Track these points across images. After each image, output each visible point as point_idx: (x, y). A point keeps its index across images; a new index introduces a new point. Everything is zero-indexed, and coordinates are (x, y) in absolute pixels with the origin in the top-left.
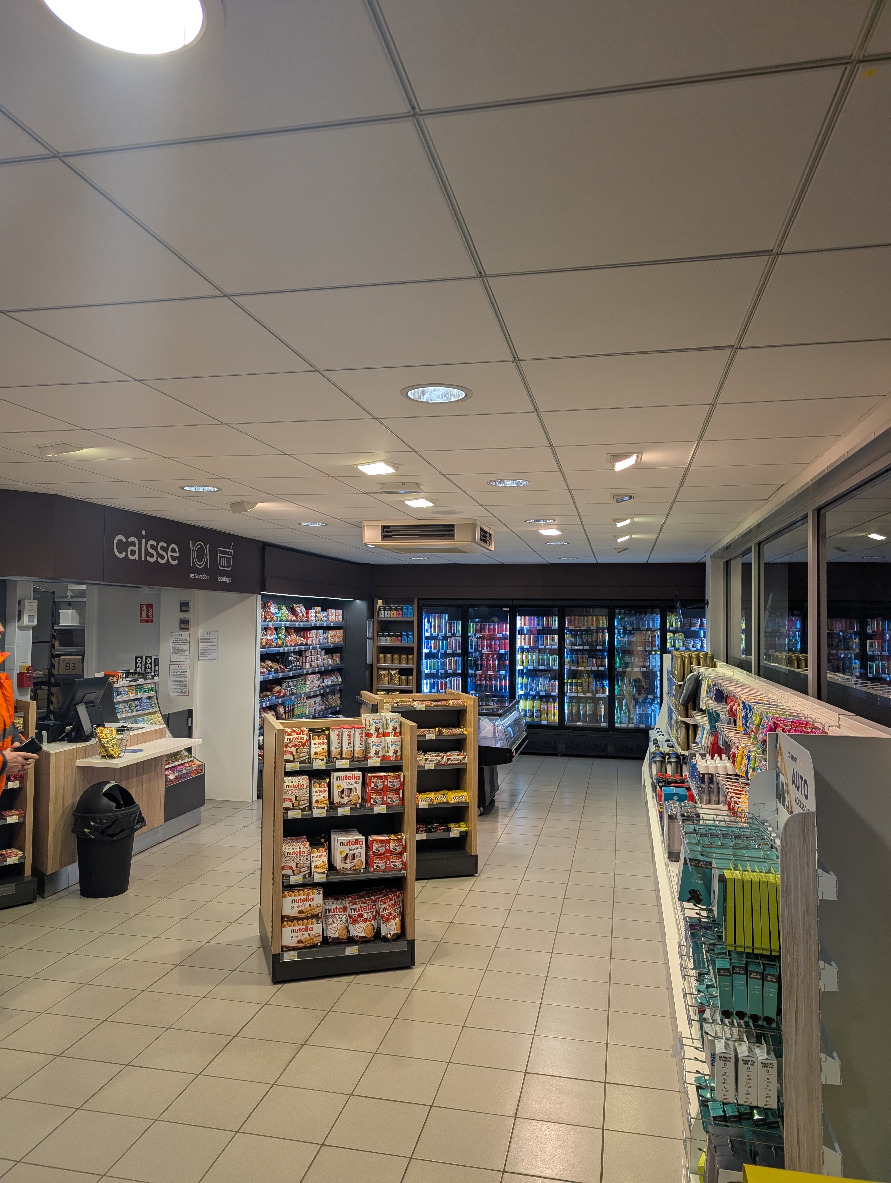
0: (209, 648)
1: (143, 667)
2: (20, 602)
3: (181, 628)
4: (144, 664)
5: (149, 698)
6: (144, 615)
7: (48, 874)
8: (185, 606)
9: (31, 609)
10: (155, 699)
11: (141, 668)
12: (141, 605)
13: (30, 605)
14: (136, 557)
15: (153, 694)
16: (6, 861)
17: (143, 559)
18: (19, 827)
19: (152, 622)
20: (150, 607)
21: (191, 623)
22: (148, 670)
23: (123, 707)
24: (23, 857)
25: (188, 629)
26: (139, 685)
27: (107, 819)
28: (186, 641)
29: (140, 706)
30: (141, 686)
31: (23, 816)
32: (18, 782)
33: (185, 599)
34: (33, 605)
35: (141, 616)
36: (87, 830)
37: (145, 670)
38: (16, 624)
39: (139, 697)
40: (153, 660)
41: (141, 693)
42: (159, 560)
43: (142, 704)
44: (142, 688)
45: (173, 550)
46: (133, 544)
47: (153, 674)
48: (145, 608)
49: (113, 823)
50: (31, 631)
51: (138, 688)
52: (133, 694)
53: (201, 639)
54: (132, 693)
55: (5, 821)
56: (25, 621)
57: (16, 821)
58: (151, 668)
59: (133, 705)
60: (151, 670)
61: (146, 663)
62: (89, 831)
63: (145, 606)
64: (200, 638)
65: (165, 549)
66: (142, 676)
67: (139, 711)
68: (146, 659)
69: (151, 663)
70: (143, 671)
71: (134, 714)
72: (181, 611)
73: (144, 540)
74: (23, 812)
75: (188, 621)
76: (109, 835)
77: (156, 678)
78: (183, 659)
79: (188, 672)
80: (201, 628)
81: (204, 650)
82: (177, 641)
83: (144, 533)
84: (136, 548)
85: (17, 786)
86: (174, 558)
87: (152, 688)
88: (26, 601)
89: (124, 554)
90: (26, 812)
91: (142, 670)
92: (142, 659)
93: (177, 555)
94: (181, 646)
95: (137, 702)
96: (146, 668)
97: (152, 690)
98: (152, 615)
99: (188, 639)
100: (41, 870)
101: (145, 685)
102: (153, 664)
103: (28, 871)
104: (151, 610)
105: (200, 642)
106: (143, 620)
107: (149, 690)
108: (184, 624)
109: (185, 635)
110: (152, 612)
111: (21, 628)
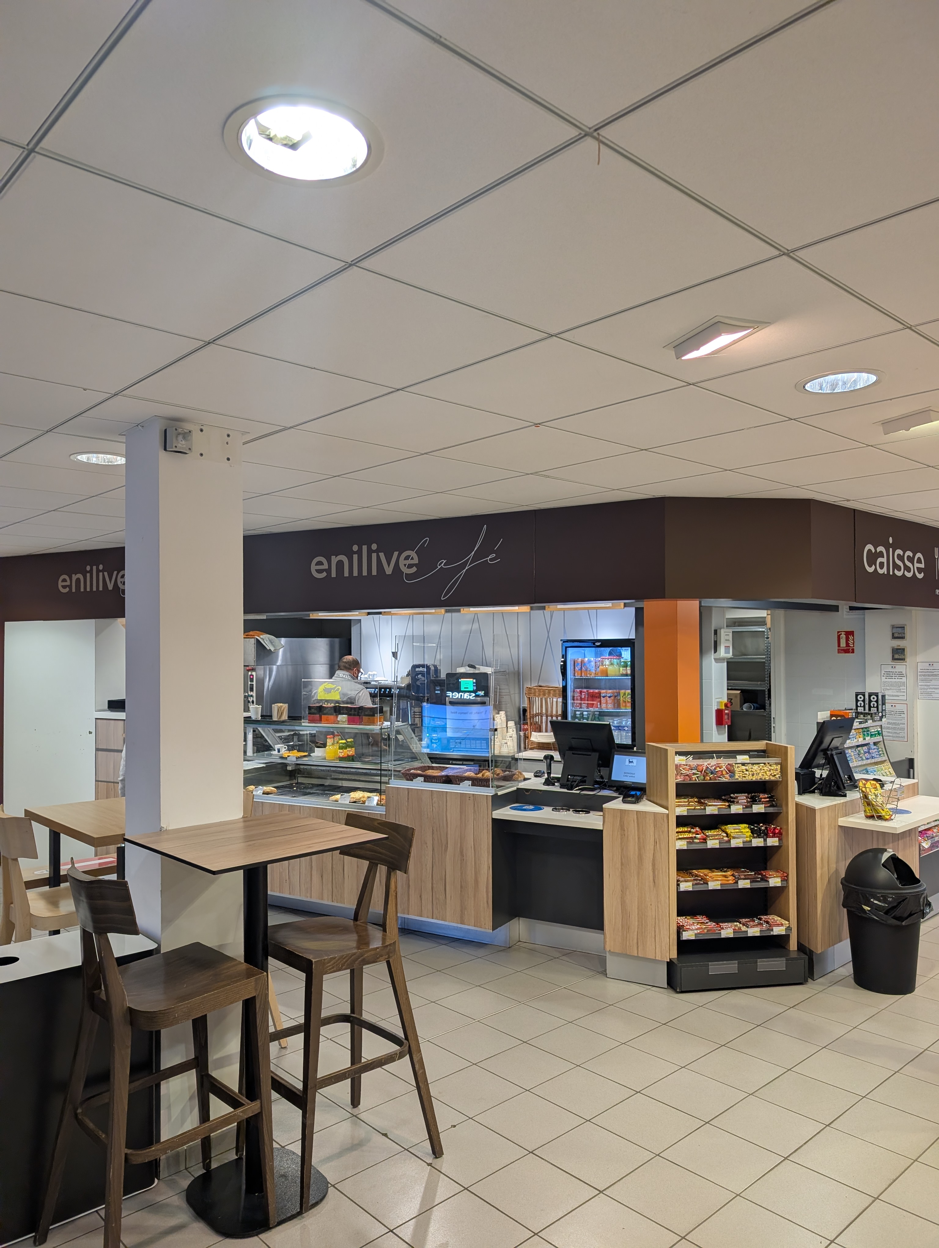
0: (933, 683)
1: (867, 707)
2: (716, 632)
3: (894, 659)
4: (867, 702)
5: (875, 744)
6: (843, 644)
7: (819, 953)
8: (898, 633)
9: (727, 639)
10: (881, 745)
11: (864, 706)
12: (838, 632)
13: (726, 635)
14: (884, 571)
15: (878, 738)
16: (772, 930)
17: (891, 573)
18: (781, 890)
19: (853, 652)
20: (849, 634)
21: (908, 652)
22: (874, 710)
23: (852, 754)
24: (789, 929)
25: (903, 659)
26: (866, 728)
27: (892, 897)
28: (901, 675)
29: (869, 752)
30: (867, 729)
31: (785, 879)
32: (777, 839)
33: (898, 621)
34: (728, 635)
35: (839, 645)
36: (867, 908)
37: (870, 710)
38: (713, 656)
39: (867, 742)
40: (880, 697)
41: (869, 738)
42: (906, 574)
43: (870, 751)
44: (868, 731)
45: (919, 561)
46: (881, 555)
47: (880, 714)
48: (843, 636)
49: (899, 903)
50: (726, 664)
51: (864, 732)
52: (862, 739)
53: (920, 672)
54: (860, 737)
55: (767, 883)
56: (722, 652)
57: (779, 884)
58: (877, 707)
59: (862, 752)
60: (878, 710)
61: (870, 701)
62: (869, 909)
63: (843, 633)
64: (919, 670)
65: (911, 560)
66: (869, 717)
67: (868, 759)
68: (870, 696)
69: (877, 701)
70: (867, 711)
71: (865, 762)
72: (894, 637)
73: (891, 549)
74: (785, 874)
75: (904, 650)
76: (895, 918)
77: (884, 720)
78: (898, 696)
79: (905, 712)
80: (920, 658)
81: (926, 686)
82: (888, 675)
83: (891, 541)
84: (884, 560)
85: (777, 844)
86: (920, 570)
87: (878, 731)
88: (722, 630)
89: (874, 567)
90: (788, 875)
91: (864, 710)
92: (864, 696)
93: (922, 566)
94: (894, 680)
95: (865, 748)
96: (870, 707)
97: (879, 734)
98: (853, 644)
99: (904, 672)
100: (807, 946)
101: (871, 728)
102: (880, 702)
103: (793, 945)
104: (851, 637)
105: (920, 676)
106: (842, 650)
107: (876, 734)
108: (898, 654)
109: (900, 667)
110: (853, 640)
111: (717, 660)
